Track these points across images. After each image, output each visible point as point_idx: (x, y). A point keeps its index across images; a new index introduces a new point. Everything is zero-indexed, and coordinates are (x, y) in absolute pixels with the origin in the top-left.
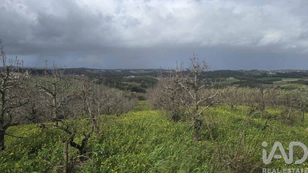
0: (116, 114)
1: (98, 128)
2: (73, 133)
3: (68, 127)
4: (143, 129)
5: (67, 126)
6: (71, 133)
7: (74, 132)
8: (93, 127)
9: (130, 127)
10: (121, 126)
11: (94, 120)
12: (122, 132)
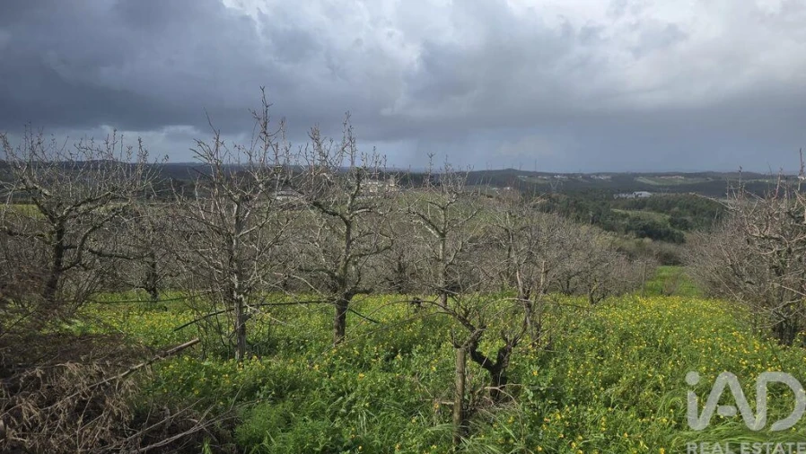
0: (588, 296)
1: (538, 327)
2: (478, 330)
3: (467, 313)
5: (465, 310)
6: (472, 329)
7: (479, 327)
8: (525, 323)
9: (625, 337)
10: (599, 329)
11: (529, 305)
12: (604, 348)
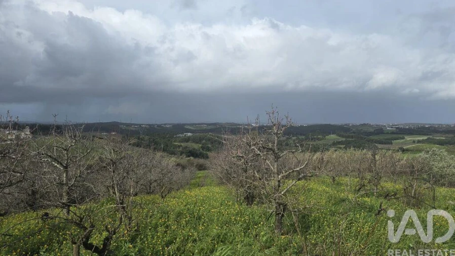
0: (160, 194)
1: (130, 218)
2: (89, 229)
3: (81, 219)
4: (199, 218)
5: (80, 217)
6: (85, 229)
7: (90, 227)
8: (121, 218)
9: (179, 215)
10: (165, 213)
11: (123, 208)
12: (168, 223)
